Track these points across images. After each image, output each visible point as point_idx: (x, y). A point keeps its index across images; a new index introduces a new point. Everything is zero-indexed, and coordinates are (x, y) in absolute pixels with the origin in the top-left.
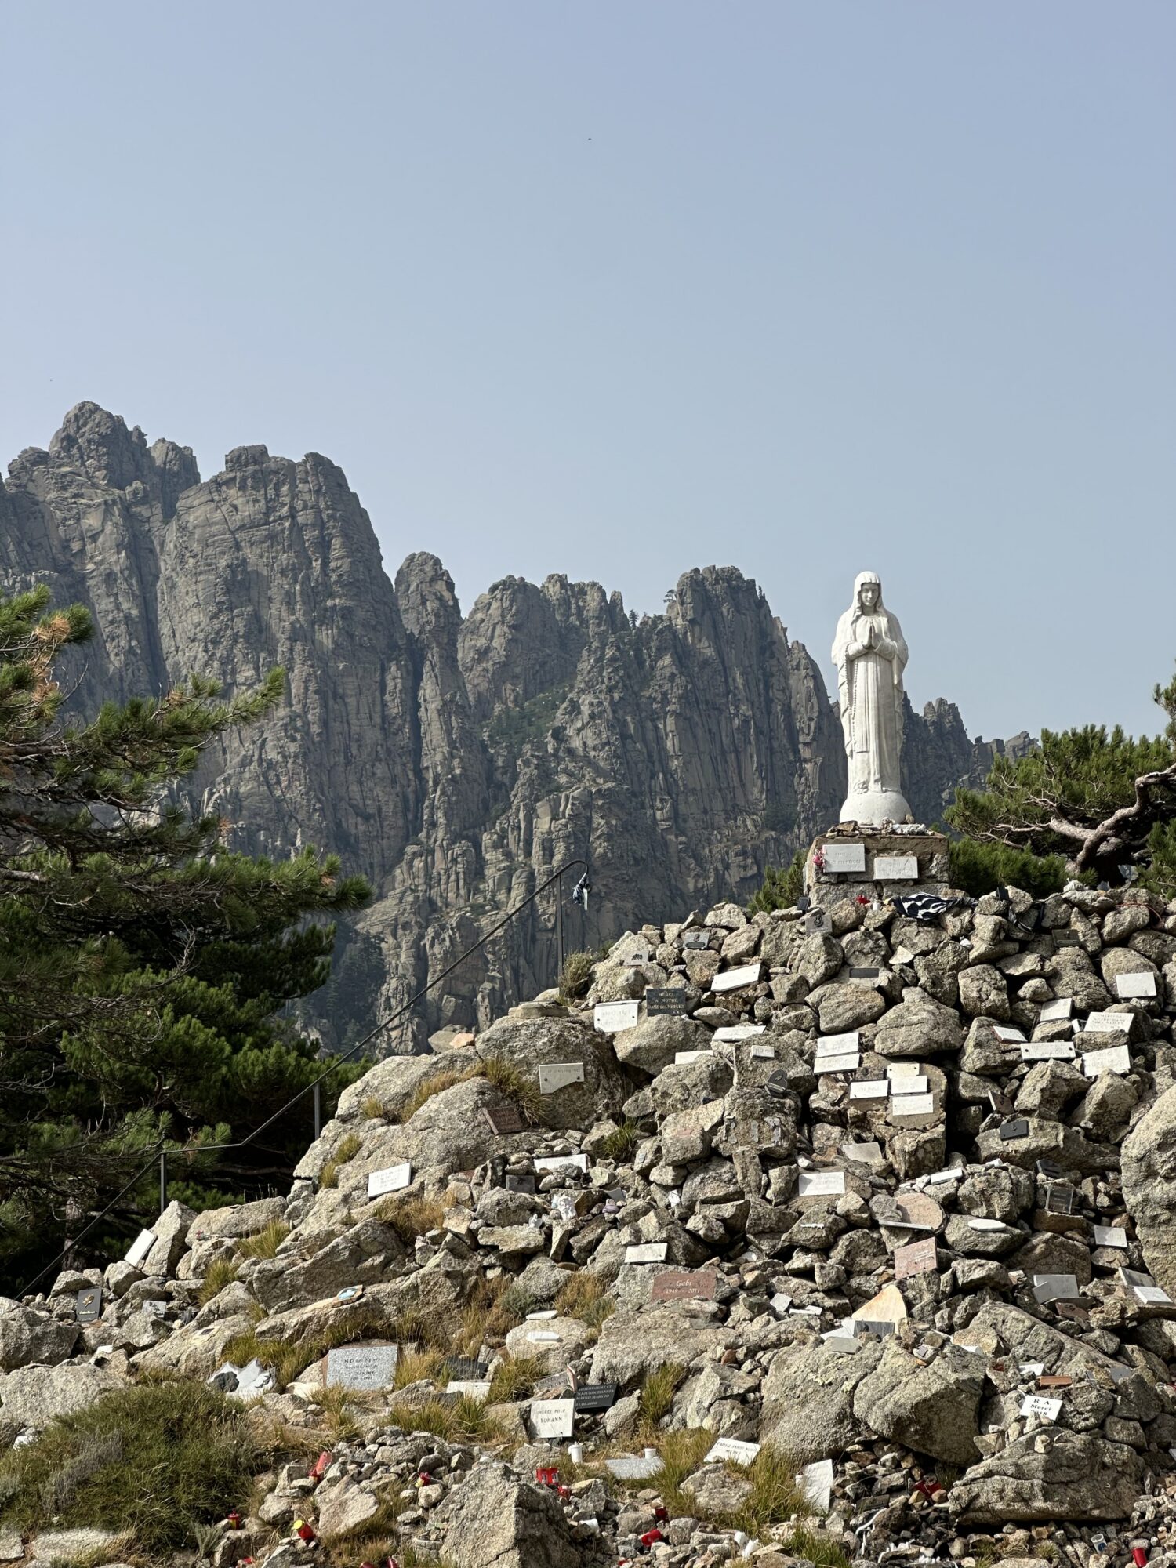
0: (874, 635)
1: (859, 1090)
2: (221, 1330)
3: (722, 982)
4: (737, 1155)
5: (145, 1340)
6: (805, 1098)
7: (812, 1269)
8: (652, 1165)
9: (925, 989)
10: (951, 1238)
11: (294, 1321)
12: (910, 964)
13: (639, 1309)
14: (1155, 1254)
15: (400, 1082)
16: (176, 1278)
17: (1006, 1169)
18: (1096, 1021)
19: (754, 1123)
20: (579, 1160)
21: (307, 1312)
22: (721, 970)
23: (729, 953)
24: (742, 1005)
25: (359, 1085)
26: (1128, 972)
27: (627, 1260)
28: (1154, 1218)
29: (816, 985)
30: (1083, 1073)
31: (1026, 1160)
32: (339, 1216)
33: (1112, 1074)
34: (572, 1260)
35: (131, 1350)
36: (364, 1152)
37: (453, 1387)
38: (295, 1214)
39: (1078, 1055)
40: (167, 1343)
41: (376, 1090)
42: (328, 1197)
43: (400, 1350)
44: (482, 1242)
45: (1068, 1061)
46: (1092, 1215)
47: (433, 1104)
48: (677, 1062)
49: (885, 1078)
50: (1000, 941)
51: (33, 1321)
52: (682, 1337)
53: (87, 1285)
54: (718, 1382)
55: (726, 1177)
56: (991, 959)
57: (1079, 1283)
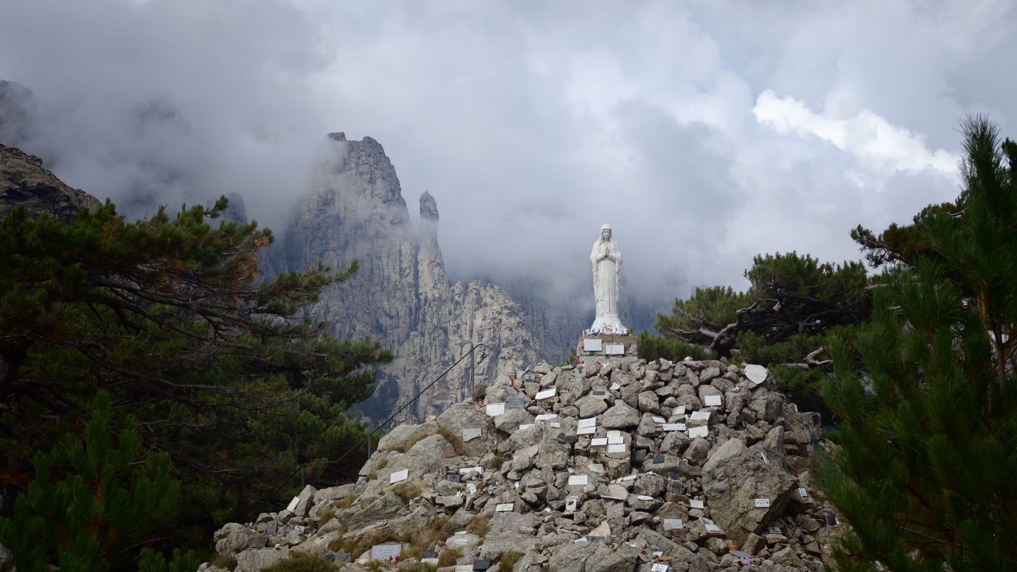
0: (608, 250)
1: (595, 442)
2: (328, 538)
3: (540, 396)
4: (543, 467)
5: (296, 542)
6: (573, 446)
7: (573, 515)
8: (508, 471)
9: (624, 401)
10: (630, 503)
11: (359, 534)
12: (618, 390)
13: (501, 530)
14: (715, 512)
15: (404, 436)
16: (308, 517)
17: (654, 475)
18: (695, 415)
19: (551, 454)
20: (478, 469)
21: (363, 531)
22: (540, 391)
23: (544, 383)
24: (549, 406)
25: (387, 437)
26: (710, 395)
27: (497, 510)
28: (715, 496)
29: (579, 398)
30: (688, 436)
31: (663, 472)
32: (378, 491)
33: (700, 437)
34: (475, 510)
35: (291, 546)
36: (389, 465)
37: (423, 560)
38: (358, 491)
39: (687, 430)
40: (305, 543)
41: (394, 438)
42: (373, 483)
43: (402, 546)
44: (437, 502)
45: (682, 431)
46: (690, 495)
47: (418, 445)
48: (520, 429)
49: (606, 437)
50: (656, 381)
51: (249, 534)
52: (518, 541)
53: (271, 519)
54: (531, 558)
55: (539, 476)
56: (653, 389)
57: (683, 522)
